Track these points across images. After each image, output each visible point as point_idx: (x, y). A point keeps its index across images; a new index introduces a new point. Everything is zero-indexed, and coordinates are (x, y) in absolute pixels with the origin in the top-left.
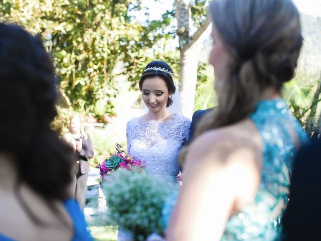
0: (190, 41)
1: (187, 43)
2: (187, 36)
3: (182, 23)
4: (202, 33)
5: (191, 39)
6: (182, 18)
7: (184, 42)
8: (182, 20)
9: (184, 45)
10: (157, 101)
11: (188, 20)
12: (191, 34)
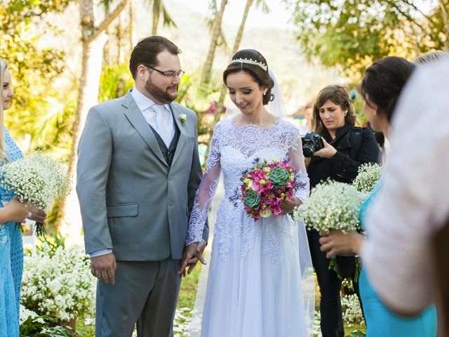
0: (96, 32)
1: (92, 33)
2: (92, 26)
3: (86, 11)
4: (110, 23)
5: (97, 29)
6: (86, 6)
7: (90, 33)
8: (87, 8)
9: (89, 36)
10: (245, 100)
11: (92, 9)
12: (97, 23)
